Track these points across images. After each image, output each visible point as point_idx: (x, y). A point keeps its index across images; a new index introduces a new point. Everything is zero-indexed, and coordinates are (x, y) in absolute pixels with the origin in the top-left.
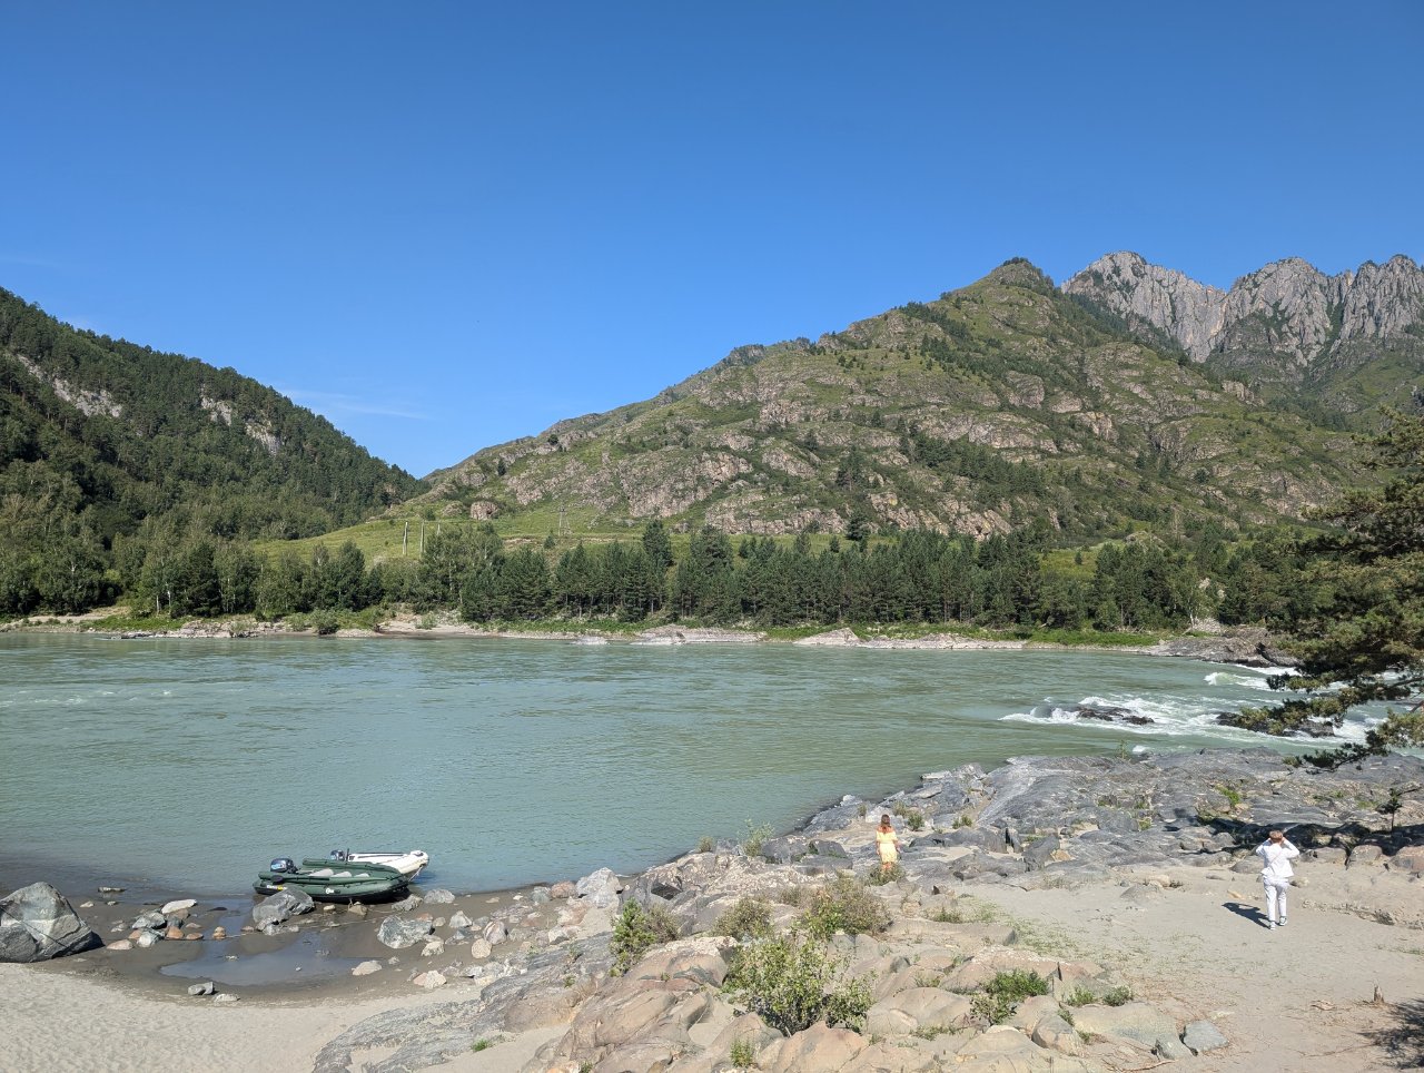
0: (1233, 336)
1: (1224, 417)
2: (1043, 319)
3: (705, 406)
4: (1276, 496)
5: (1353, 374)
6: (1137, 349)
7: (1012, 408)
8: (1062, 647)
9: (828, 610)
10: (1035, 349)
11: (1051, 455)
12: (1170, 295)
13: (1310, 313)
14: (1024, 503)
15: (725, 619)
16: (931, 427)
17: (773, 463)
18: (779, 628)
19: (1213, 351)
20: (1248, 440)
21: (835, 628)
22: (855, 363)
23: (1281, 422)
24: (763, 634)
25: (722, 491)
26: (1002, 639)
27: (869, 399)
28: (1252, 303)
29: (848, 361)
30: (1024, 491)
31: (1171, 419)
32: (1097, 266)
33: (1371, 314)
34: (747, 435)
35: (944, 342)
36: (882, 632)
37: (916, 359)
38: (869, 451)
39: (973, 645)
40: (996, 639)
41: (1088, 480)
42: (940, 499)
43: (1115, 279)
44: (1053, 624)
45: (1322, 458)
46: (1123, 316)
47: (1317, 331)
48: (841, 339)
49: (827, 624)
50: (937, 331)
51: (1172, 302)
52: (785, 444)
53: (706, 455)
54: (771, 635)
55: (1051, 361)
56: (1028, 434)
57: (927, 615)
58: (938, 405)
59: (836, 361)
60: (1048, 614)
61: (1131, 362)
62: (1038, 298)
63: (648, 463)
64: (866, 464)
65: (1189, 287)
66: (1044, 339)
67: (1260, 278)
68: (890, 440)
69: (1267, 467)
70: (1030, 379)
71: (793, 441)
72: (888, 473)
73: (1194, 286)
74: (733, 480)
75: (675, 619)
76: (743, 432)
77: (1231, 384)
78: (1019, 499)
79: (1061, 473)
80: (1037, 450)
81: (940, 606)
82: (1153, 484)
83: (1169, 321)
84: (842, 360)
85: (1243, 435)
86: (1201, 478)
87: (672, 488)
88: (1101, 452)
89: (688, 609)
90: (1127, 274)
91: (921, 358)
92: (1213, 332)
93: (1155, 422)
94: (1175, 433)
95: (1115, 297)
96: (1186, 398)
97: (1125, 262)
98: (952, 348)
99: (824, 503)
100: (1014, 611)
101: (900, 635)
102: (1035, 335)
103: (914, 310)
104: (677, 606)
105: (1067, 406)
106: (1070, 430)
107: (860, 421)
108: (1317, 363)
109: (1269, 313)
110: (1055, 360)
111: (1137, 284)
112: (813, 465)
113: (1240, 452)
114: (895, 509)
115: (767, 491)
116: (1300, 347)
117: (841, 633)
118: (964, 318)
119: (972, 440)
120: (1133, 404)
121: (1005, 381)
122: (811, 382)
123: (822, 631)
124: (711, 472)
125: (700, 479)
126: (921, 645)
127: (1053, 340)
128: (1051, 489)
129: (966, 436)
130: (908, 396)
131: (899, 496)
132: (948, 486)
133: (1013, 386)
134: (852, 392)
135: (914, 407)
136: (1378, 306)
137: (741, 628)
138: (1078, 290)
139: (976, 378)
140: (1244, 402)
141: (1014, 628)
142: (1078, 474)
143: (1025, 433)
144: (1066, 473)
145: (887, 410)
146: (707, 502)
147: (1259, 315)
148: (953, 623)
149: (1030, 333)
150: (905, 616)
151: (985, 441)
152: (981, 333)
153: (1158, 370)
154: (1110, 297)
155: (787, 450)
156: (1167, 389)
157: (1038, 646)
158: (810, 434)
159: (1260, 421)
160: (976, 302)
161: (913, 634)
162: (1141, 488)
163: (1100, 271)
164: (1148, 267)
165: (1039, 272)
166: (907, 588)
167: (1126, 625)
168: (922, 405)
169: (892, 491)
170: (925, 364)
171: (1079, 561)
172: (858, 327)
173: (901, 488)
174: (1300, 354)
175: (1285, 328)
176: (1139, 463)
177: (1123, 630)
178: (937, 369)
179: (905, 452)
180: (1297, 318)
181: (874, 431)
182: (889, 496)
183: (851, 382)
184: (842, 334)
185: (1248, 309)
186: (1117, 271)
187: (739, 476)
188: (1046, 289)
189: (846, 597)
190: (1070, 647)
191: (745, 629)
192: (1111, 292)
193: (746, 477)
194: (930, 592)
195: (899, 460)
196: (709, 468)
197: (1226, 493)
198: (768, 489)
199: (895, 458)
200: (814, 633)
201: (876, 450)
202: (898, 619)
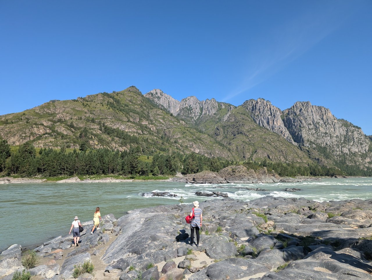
0: (182, 112)
1: (180, 129)
2: (139, 101)
3: (37, 113)
4: (191, 147)
5: (205, 123)
6: (161, 111)
7: (131, 122)
8: (144, 181)
9: (70, 171)
10: (137, 108)
11: (140, 134)
12: (168, 101)
13: (197, 108)
14: (133, 145)
15: (30, 175)
16: (108, 124)
17: (59, 130)
18: (52, 177)
19: (177, 115)
20: (185, 134)
21: (72, 177)
22: (87, 105)
23: (192, 131)
24: (45, 180)
25: (40, 137)
26: (126, 179)
27: (91, 116)
28: (185, 105)
29: (85, 104)
30: (133, 142)
31: (169, 128)
32: (152, 92)
33: (208, 110)
34: (51, 121)
35: (113, 103)
36: (88, 178)
37: (105, 106)
38: (90, 129)
39: (118, 181)
40: (125, 179)
41: (150, 141)
42: (110, 143)
43: (156, 95)
44: (141, 174)
45: (200, 139)
46: (158, 104)
47: (198, 113)
48: (84, 99)
49: (70, 176)
50: (111, 100)
51: (169, 102)
52: (63, 125)
53: (34, 126)
54: (48, 180)
55: (141, 112)
56: (135, 128)
57: (104, 172)
58: (111, 119)
59: (81, 104)
60: (140, 171)
61: (160, 114)
62: (138, 96)
63: (12, 127)
64: (89, 133)
65: (172, 99)
66: (139, 106)
67: (187, 100)
68: (96, 127)
69: (189, 140)
70: (136, 115)
71: (66, 124)
72: (96, 135)
73: (173, 100)
74: (44, 134)
75: (9, 175)
76: (49, 120)
77: (182, 121)
78: (132, 145)
79: (143, 139)
80: (137, 133)
81: (108, 169)
82: (165, 143)
83: (168, 107)
84: (83, 104)
85: (184, 133)
86: (175, 142)
87: (21, 136)
88: (153, 134)
89: (15, 171)
90: (159, 95)
91: (107, 106)
92: (177, 110)
93: (165, 129)
94: (170, 131)
95: (156, 100)
96: (172, 124)
97: (159, 91)
98: (115, 105)
99: (75, 142)
100: (130, 171)
101: (94, 178)
102: (137, 105)
103: (105, 94)
104: (10, 170)
105: (145, 123)
106: (146, 129)
107: (88, 120)
108: (197, 119)
109: (189, 108)
110: (142, 112)
111: (161, 97)
112: (72, 132)
113: (183, 137)
114: (97, 145)
115: (56, 138)
116: (195, 116)
117: (74, 178)
118: (119, 98)
119: (120, 129)
120: (160, 124)
121: (129, 115)
122: (73, 109)
123: (67, 178)
124: (36, 131)
125: (32, 134)
126: (101, 181)
127: (142, 107)
128: (141, 143)
129: (118, 128)
130: (102, 116)
131: (98, 141)
132: (113, 140)
133: (131, 116)
134: (86, 113)
135: (104, 119)
136: (209, 108)
137: (36, 178)
138: (147, 97)
139: (121, 113)
140: (184, 126)
141: (130, 176)
142: (147, 139)
143: (134, 128)
144: (144, 139)
145: (96, 119)
146: (34, 140)
147: (186, 108)
148: (112, 174)
149: (136, 104)
150: (97, 173)
151: (123, 129)
152: (123, 103)
153: (166, 116)
154: (155, 99)
155: (64, 127)
156: (168, 121)
157: (137, 181)
158: (72, 123)
159: (188, 130)
160: (122, 95)
161: (99, 178)
162: (162, 144)
163: (153, 93)
164: (163, 93)
165: (138, 90)
166: (98, 164)
167: (161, 174)
168: (106, 118)
169: (96, 140)
170: (108, 108)
171: (148, 158)
172: (89, 97)
173: (99, 139)
174: (194, 117)
175: (192, 111)
176: (162, 137)
177: (160, 176)
178: (111, 109)
179: (101, 130)
180: (194, 110)
181: (92, 124)
182: (95, 141)
183: (86, 110)
184: (84, 98)
185: (185, 106)
186: (157, 93)
187: (46, 133)
188: (140, 94)
189: (77, 167)
190: (146, 181)
191: (38, 178)
192: (155, 98)
193: (49, 134)
194: (105, 165)
195: (99, 132)
196: (35, 130)
197: (181, 146)
198: (56, 137)
199: (98, 131)
200: (65, 178)
201: (92, 129)
202: (94, 174)
